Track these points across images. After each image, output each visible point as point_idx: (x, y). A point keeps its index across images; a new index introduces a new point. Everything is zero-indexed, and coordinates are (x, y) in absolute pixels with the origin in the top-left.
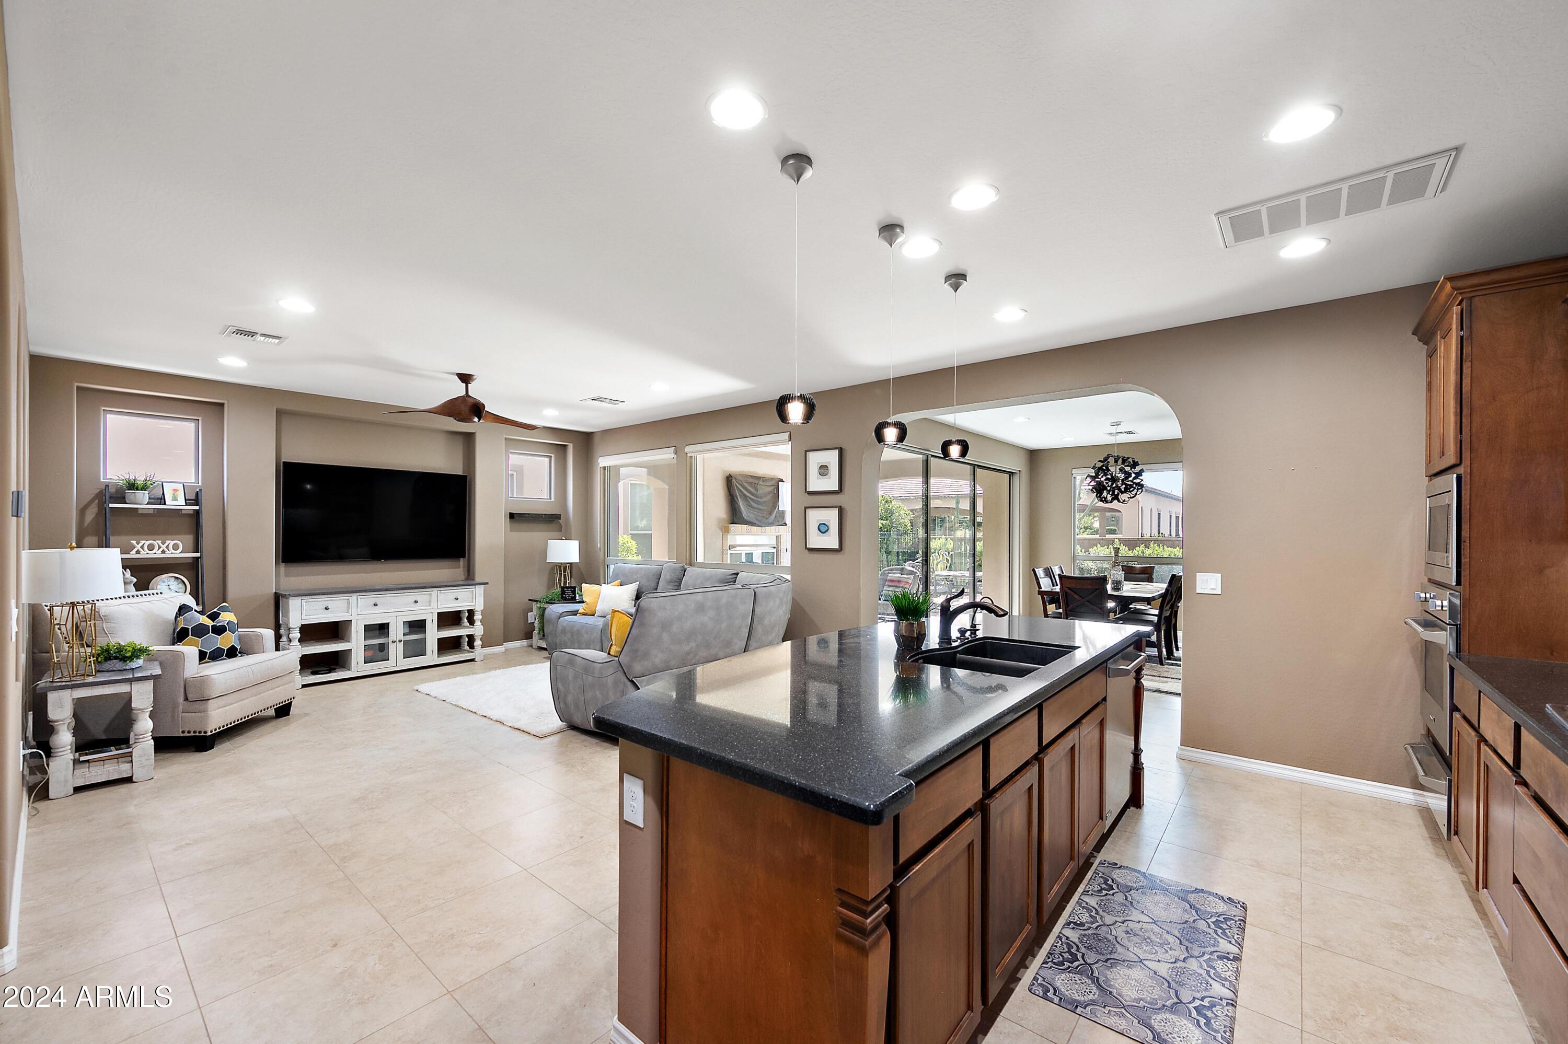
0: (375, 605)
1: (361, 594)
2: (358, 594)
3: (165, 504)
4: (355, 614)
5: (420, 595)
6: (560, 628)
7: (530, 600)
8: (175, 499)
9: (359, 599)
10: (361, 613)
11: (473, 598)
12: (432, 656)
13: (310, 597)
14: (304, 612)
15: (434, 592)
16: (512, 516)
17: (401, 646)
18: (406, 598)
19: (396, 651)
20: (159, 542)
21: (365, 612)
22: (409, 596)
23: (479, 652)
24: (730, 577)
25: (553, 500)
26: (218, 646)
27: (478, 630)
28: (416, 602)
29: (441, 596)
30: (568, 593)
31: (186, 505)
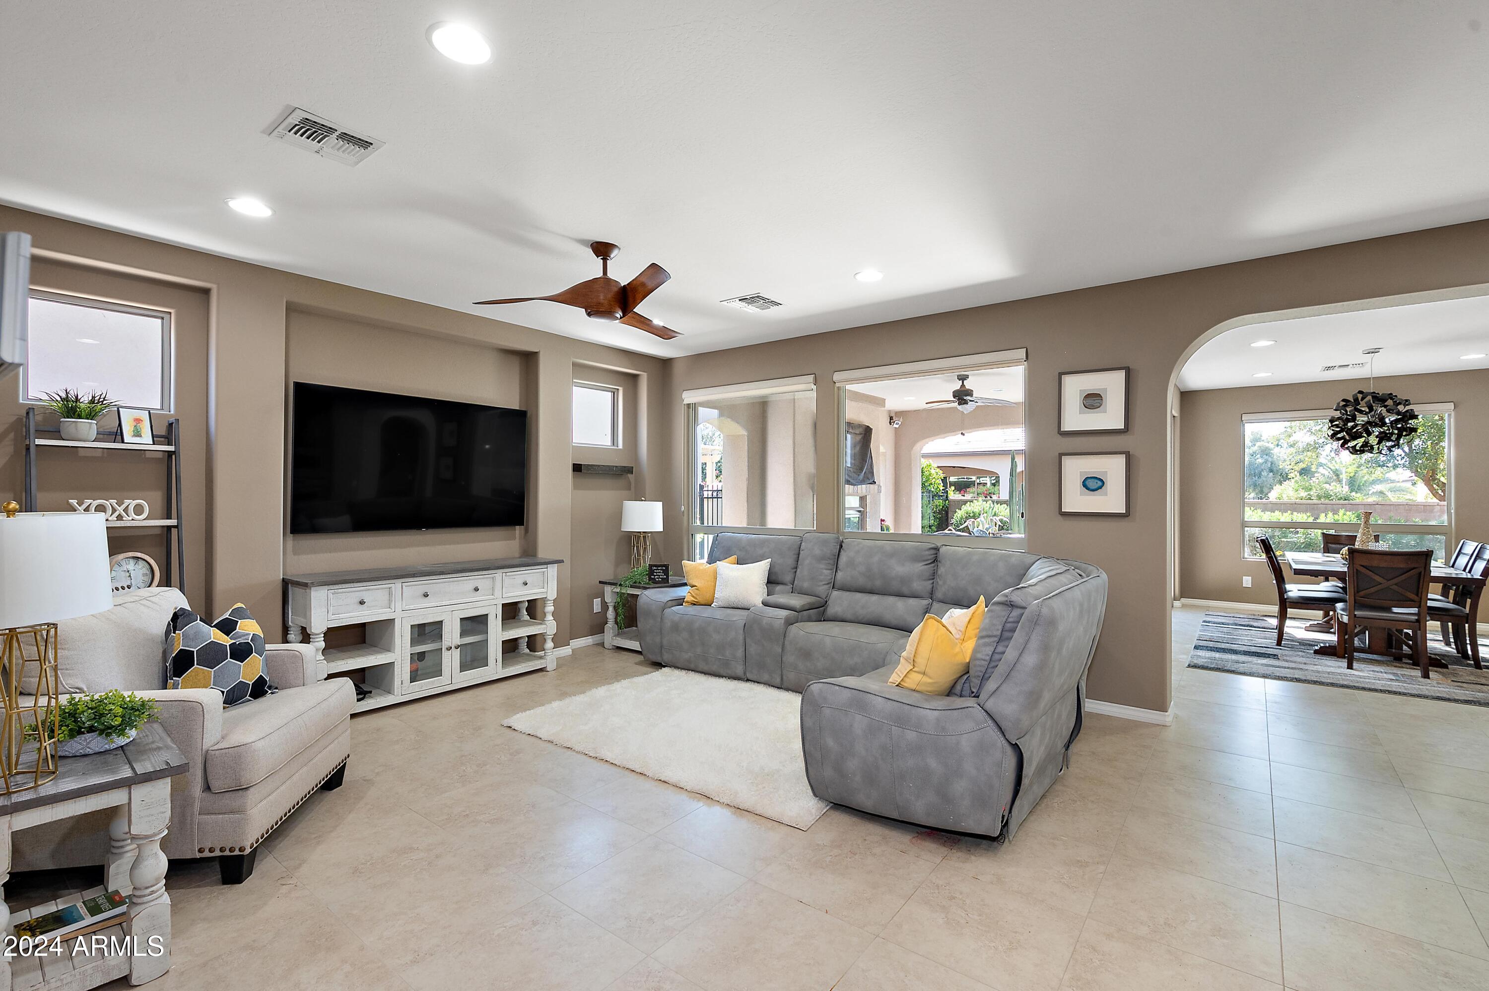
0: (426, 595)
1: (407, 580)
2: (403, 580)
3: (123, 442)
4: (399, 609)
5: (480, 580)
6: (668, 624)
7: (600, 582)
8: (138, 434)
9: (404, 587)
10: (407, 608)
11: (544, 583)
12: (495, 666)
13: (340, 586)
14: (331, 609)
15: (499, 574)
16: (577, 468)
17: (457, 653)
18: (463, 584)
19: (451, 660)
20: (114, 502)
21: (412, 607)
22: (466, 582)
23: (551, 656)
24: (927, 553)
25: (621, 446)
26: (241, 680)
27: (549, 627)
28: (476, 589)
29: (507, 581)
30: (659, 574)
31: (154, 444)
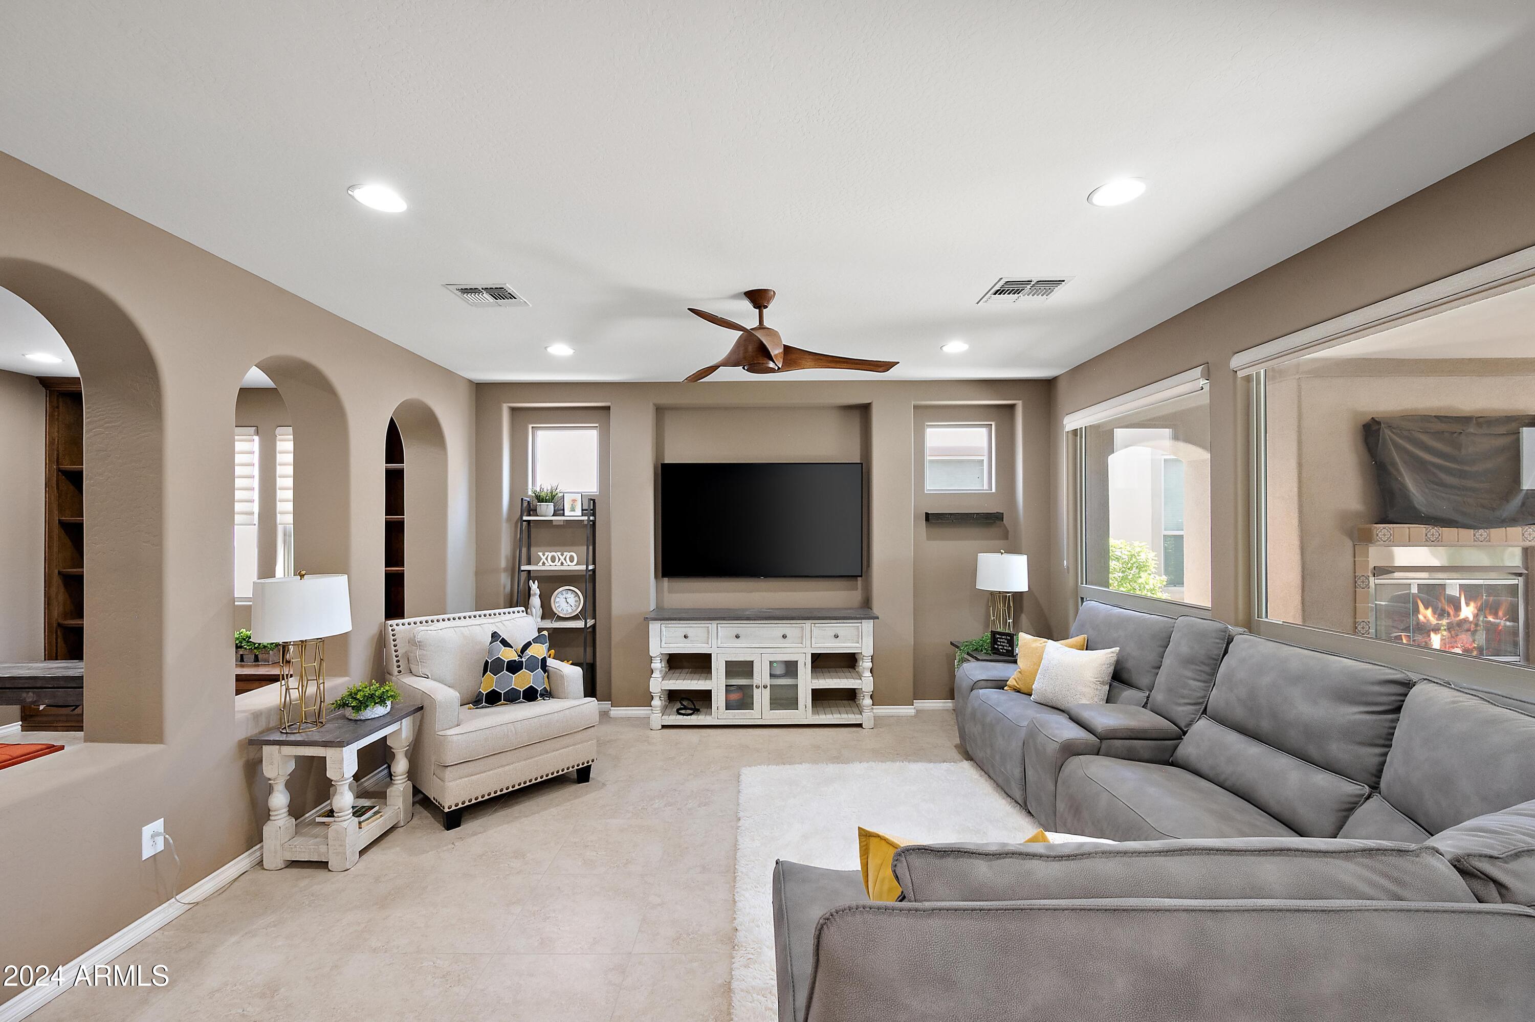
0: (737, 637)
1: (721, 622)
2: (718, 622)
3: (564, 515)
4: (714, 646)
5: (791, 629)
7: (951, 643)
8: (573, 510)
9: (719, 628)
10: (722, 645)
11: (860, 637)
12: (804, 712)
13: (670, 622)
14: (663, 639)
15: (808, 624)
16: (929, 517)
17: (767, 693)
18: (772, 631)
19: (761, 698)
20: (559, 554)
21: (725, 645)
22: (776, 629)
23: (868, 712)
25: (994, 490)
26: (513, 687)
27: (864, 683)
28: (784, 637)
29: (816, 632)
30: (1003, 644)
31: (582, 516)
